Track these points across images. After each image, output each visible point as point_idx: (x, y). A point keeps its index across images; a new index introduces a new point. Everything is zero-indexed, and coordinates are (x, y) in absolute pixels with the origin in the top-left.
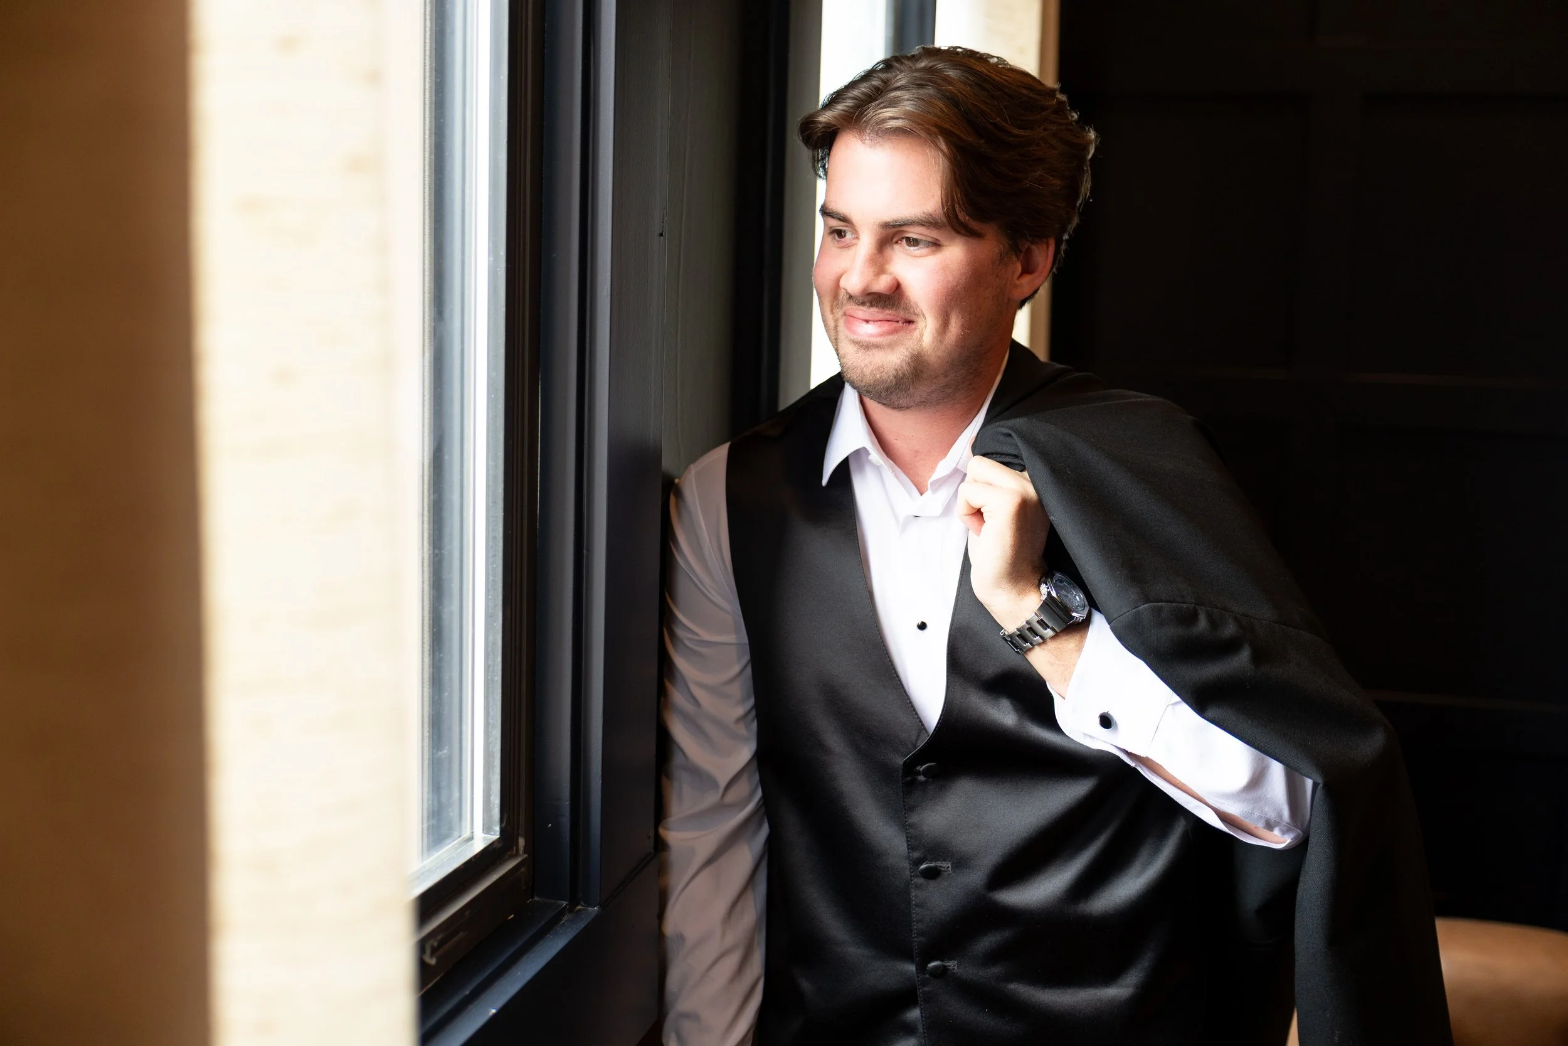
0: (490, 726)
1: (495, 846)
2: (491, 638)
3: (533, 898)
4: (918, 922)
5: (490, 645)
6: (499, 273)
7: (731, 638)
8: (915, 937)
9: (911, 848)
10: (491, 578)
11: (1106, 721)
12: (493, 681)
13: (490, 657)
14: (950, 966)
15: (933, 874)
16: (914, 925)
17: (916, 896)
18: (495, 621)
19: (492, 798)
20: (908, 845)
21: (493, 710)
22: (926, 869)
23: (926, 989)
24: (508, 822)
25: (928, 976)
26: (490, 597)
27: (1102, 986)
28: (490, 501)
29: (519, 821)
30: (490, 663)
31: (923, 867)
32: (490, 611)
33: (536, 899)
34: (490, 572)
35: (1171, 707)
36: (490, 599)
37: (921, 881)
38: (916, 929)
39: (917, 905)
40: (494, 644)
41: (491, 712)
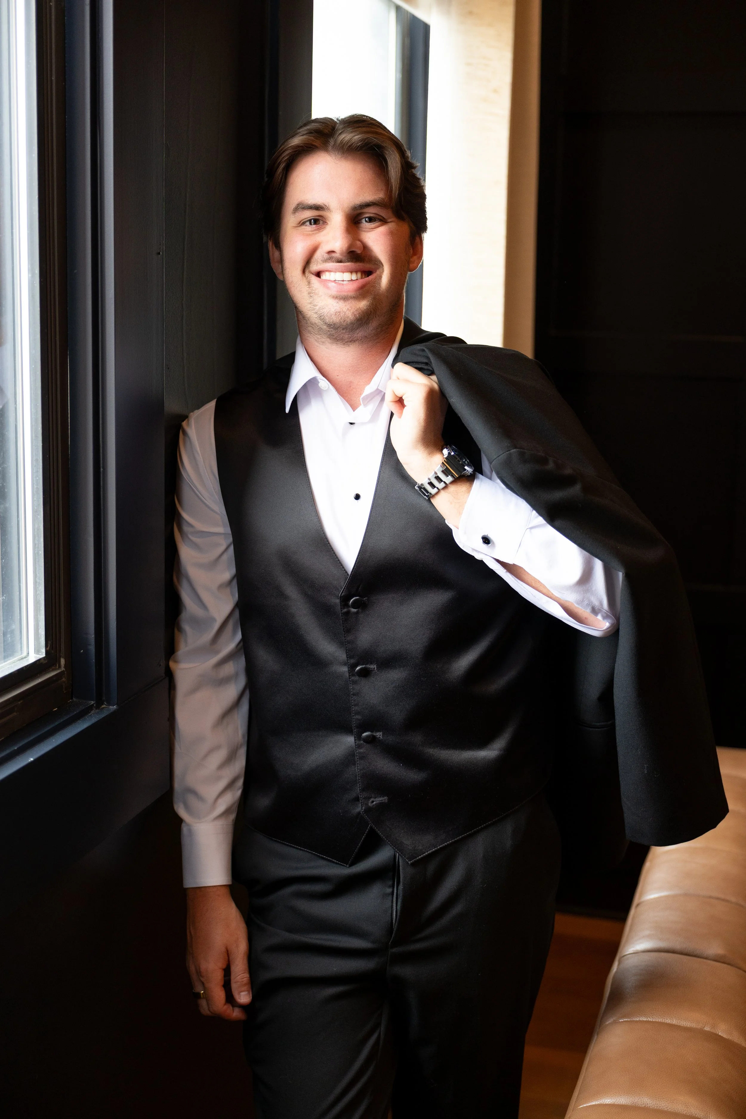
0: (37, 584)
1: (41, 661)
2: (36, 526)
3: (72, 699)
4: (355, 705)
5: (36, 530)
6: (35, 285)
7: (220, 530)
8: (353, 716)
9: (349, 657)
10: (35, 487)
11: (486, 540)
12: (38, 553)
13: (36, 538)
14: (377, 735)
15: (365, 673)
16: (353, 708)
17: (353, 689)
18: (38, 515)
19: (40, 631)
20: (347, 655)
21: (39, 574)
22: (361, 669)
23: (362, 751)
24: (52, 647)
25: (362, 742)
26: (35, 499)
27: (477, 750)
28: (33, 436)
29: (60, 648)
30: (36, 542)
31: (358, 668)
32: (35, 508)
33: (74, 699)
34: (35, 482)
35: (528, 530)
36: (35, 500)
37: (356, 678)
38: (354, 710)
39: (354, 695)
40: (38, 529)
41: (38, 575)
